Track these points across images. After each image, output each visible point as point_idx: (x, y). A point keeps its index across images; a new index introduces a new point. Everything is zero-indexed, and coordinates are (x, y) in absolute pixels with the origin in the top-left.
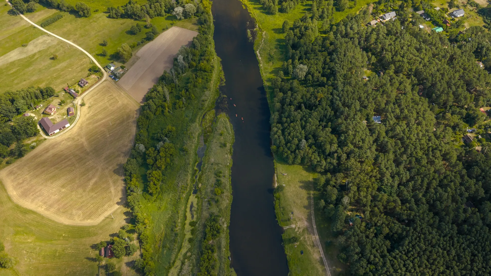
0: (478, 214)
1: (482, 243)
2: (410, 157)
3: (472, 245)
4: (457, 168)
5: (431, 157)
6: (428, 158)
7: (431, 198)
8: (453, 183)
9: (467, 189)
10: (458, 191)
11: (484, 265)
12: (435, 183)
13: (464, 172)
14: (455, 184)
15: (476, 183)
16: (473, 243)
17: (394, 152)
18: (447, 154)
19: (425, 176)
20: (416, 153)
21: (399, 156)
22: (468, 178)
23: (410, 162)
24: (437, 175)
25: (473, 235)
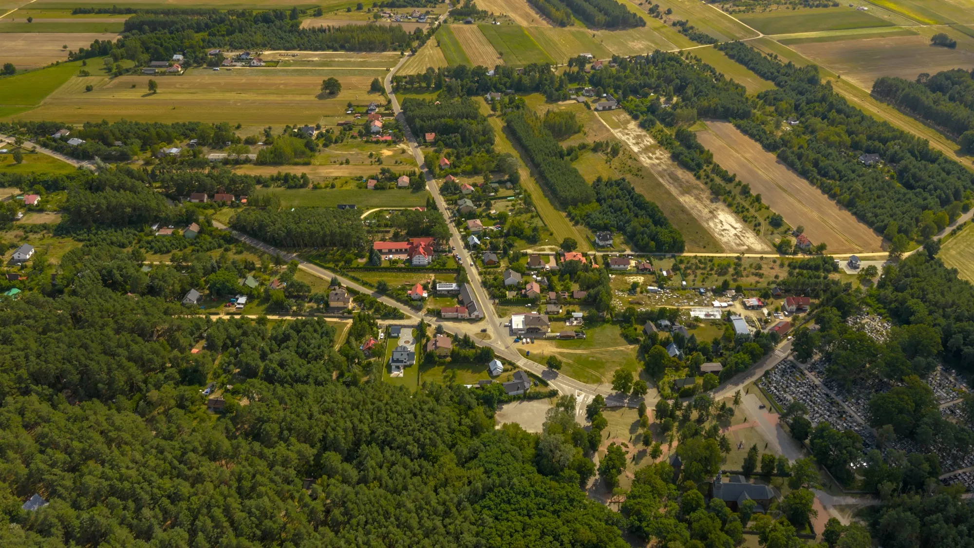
0: (332, 481)
1: (377, 511)
2: (155, 503)
3: (368, 526)
4: (242, 451)
5: (189, 473)
6: (186, 478)
7: (252, 528)
8: (258, 477)
9: (285, 463)
10: (277, 478)
11: (408, 533)
12: (234, 503)
13: (257, 446)
14: (262, 474)
15: (288, 446)
16: (366, 523)
17: (120, 524)
18: (209, 443)
19: (209, 507)
20: (159, 488)
21: (135, 522)
22: (271, 450)
23: (165, 512)
24: (224, 488)
25: (356, 512)
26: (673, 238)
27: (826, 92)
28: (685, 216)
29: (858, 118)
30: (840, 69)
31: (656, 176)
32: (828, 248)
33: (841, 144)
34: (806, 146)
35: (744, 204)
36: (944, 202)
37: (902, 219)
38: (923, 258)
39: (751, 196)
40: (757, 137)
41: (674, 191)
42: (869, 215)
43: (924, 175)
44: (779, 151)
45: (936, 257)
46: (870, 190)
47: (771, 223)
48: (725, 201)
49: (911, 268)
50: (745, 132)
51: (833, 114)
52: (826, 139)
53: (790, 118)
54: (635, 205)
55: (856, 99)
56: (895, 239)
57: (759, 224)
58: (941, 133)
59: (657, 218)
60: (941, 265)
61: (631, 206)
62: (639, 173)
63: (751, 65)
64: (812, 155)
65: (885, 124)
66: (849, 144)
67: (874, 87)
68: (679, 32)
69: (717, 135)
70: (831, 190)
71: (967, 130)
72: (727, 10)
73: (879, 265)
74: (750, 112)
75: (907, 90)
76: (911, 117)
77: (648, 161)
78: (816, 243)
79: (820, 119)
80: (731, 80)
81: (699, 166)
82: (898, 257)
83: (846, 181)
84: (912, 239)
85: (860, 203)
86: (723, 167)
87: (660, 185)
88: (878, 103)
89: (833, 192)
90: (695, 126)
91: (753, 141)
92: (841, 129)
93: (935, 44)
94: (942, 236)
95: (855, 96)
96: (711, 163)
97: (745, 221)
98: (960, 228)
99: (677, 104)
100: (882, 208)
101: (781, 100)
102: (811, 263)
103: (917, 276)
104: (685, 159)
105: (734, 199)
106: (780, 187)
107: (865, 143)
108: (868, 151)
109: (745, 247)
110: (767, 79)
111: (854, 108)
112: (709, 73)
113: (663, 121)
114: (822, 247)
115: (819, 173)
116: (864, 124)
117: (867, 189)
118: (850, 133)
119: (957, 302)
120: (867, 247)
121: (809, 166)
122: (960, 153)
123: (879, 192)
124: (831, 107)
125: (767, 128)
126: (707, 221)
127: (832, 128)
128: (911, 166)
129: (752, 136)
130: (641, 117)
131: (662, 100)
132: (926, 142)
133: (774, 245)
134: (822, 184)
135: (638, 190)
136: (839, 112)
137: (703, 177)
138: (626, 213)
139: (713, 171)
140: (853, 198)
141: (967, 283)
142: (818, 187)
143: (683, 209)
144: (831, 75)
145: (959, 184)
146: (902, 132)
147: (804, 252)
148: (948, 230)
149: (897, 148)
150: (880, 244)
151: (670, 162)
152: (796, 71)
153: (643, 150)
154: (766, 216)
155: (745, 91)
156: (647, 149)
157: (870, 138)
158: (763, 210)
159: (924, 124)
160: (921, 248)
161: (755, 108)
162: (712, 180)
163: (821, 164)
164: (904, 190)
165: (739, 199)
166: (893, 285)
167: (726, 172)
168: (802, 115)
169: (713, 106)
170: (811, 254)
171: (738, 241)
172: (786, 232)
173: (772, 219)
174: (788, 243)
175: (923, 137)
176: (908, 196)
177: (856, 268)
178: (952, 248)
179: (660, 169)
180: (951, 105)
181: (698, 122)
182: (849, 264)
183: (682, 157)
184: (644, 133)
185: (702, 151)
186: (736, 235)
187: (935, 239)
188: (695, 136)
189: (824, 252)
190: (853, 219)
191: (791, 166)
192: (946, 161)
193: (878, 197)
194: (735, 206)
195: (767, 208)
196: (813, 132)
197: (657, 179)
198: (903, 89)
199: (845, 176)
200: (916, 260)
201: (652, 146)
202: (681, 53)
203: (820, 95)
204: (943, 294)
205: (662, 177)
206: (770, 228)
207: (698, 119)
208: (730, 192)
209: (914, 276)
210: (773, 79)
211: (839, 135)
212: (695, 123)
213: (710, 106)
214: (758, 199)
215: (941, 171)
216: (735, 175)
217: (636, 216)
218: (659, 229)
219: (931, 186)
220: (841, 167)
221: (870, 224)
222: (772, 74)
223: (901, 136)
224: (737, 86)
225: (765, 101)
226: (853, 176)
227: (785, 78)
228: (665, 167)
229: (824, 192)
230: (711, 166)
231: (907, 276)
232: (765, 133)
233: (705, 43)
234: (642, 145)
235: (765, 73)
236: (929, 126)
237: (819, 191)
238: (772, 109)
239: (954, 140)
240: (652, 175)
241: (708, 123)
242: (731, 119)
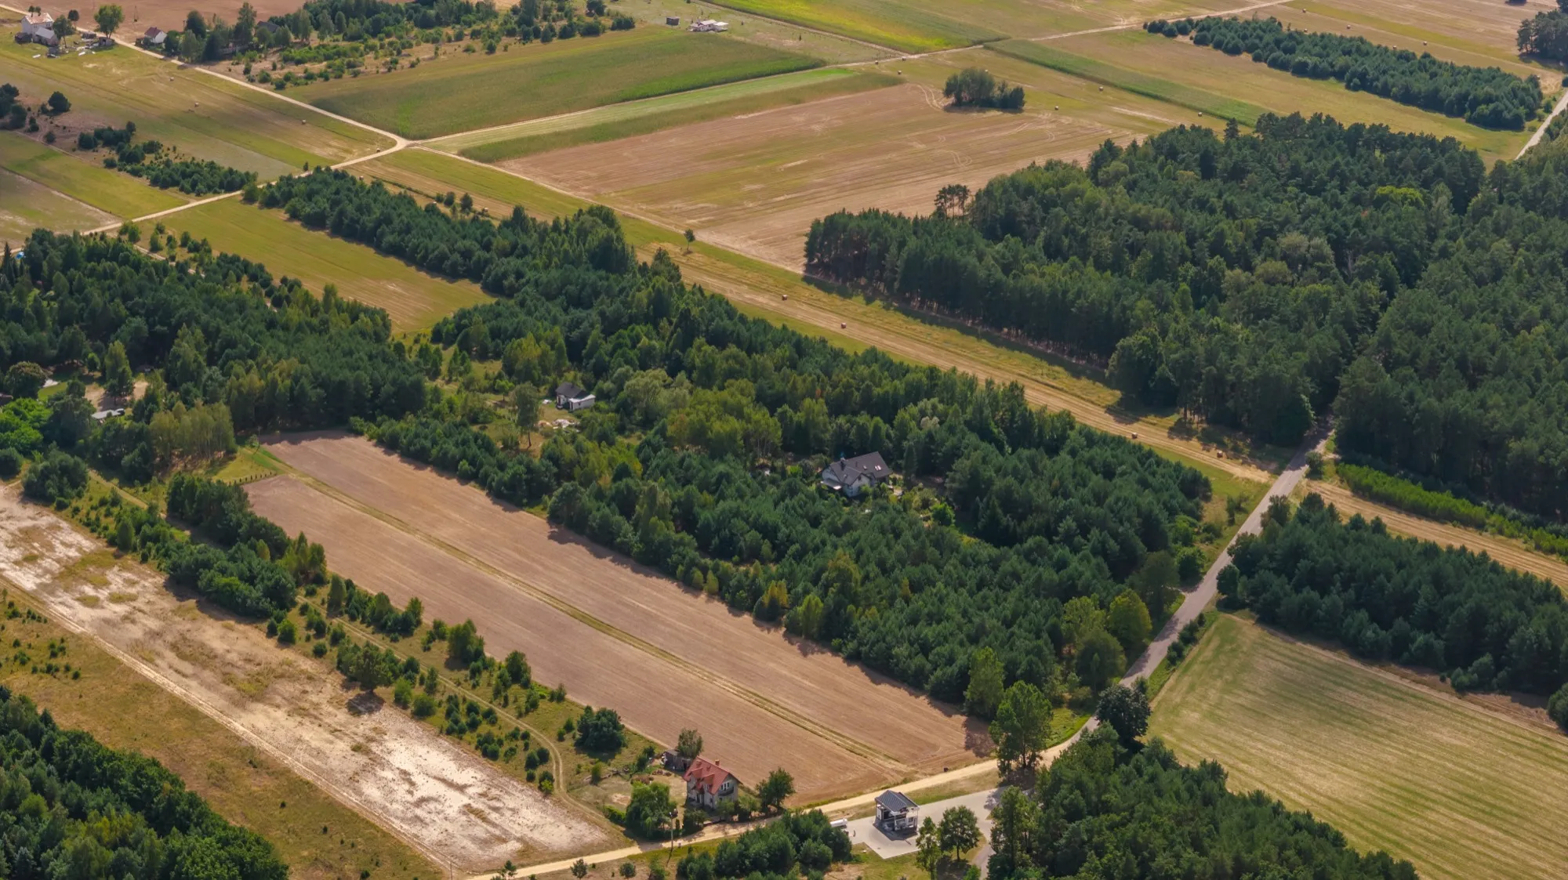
26: (239, 862)
27: (660, 281)
28: (268, 782)
29: (785, 351)
30: (689, 214)
31: (127, 659)
32: (798, 785)
33: (753, 442)
34: (637, 467)
35: (472, 696)
36: (1121, 566)
37: (1009, 642)
38: (1107, 750)
39: (488, 665)
40: (464, 465)
41: (204, 698)
42: (902, 651)
43: (1039, 493)
44: (550, 501)
45: (1144, 739)
46: (885, 570)
47: (581, 746)
48: (400, 702)
49: (1079, 785)
50: (418, 457)
51: (701, 351)
52: (699, 435)
53: (562, 386)
54: (64, 775)
55: (762, 299)
56: (1005, 705)
57: (544, 756)
58: (1052, 360)
59: (159, 802)
60: (1167, 761)
61: (53, 782)
62: (60, 661)
63: (390, 238)
64: (666, 495)
65: (873, 356)
66: (777, 436)
67: (810, 251)
68: (110, 164)
69: (319, 484)
70: (756, 593)
71: (1124, 334)
72: (265, 79)
73: (980, 806)
74: (418, 387)
75: (913, 243)
76: (949, 326)
77: (85, 613)
78: (752, 780)
79: (661, 373)
80: (329, 292)
81: (280, 597)
82: (1028, 769)
83: (799, 557)
84: (1058, 703)
85: (864, 618)
86: (368, 586)
87: (147, 688)
88: (836, 300)
89: (765, 599)
90: (232, 466)
91: (453, 484)
92: (741, 391)
93: (959, 105)
94: (1147, 671)
95: (755, 287)
96: (320, 580)
97: (492, 756)
98: (1190, 636)
99: (150, 398)
100: (934, 618)
101: (518, 333)
102: (757, 847)
103: (1105, 808)
104: (222, 580)
105: (432, 689)
106: (584, 618)
107: (830, 426)
108: (847, 448)
109: (513, 846)
110: (453, 275)
111: (763, 325)
112: (245, 285)
113: (109, 466)
114: (778, 787)
115: (704, 548)
116: (811, 368)
117: (872, 568)
118: (771, 402)
119: (1247, 858)
120: (924, 758)
121: (666, 530)
122: (1125, 411)
123: (916, 572)
124: (688, 329)
125: (493, 433)
126: (353, 779)
127: (709, 395)
128: (989, 472)
129: (446, 466)
130: (25, 466)
131: (94, 394)
132: (1015, 392)
133: (614, 817)
134: (723, 579)
135: (64, 722)
136: (719, 339)
137: (301, 632)
138: (35, 813)
139: (334, 607)
140: (839, 606)
141: (1259, 799)
142: (711, 595)
143: (253, 760)
144: (660, 235)
145: (1147, 499)
146: (932, 372)
147: (723, 818)
148: (1158, 651)
149: (931, 423)
150: (961, 737)
151: (168, 603)
152: (543, 233)
153: (58, 577)
154: (559, 725)
155: (387, 326)
156: (71, 574)
157: (837, 407)
158: (542, 704)
159: (995, 342)
160: (1092, 724)
161: (435, 374)
162: (337, 638)
163: (705, 516)
164: (987, 551)
165: (450, 683)
166: (1039, 860)
167: (383, 599)
168: (601, 371)
169: (284, 385)
170: (745, 818)
171: (481, 830)
172: (641, 765)
173: (584, 727)
174: (659, 799)
175: (1002, 380)
176: (1006, 567)
177: (905, 833)
178: (1184, 704)
179: (135, 632)
180: (1056, 270)
181: (244, 451)
182: (879, 825)
183: (206, 575)
184: (47, 519)
185: (279, 546)
186: (468, 810)
187: (1128, 683)
188: (243, 498)
189: (788, 803)
190: (854, 678)
191: (604, 541)
192: (1091, 438)
193: (916, 587)
194: (440, 713)
195: (558, 697)
196: (647, 423)
197: (129, 671)
198: (902, 244)
199: (790, 541)
200: (1088, 764)
201: (86, 560)
202: (131, 233)
203: (643, 296)
204: (1197, 845)
205: (149, 661)
206: (585, 761)
207: (241, 441)
208: (411, 666)
209: (1095, 812)
210: (474, 273)
211: (739, 413)
212: (230, 455)
213: (273, 384)
214: (516, 670)
215: (1083, 469)
216: (415, 607)
217: (78, 812)
218: (176, 841)
219: (1069, 522)
220: (772, 515)
221: (914, 682)
222: (466, 254)
223: (933, 384)
224: (354, 312)
225: (464, 346)
226: (817, 535)
227: (514, 262)
228: (153, 624)
229: (736, 607)
230: (324, 592)
231: (1074, 815)
232: (488, 447)
233: (212, 189)
234: (47, 563)
235: (443, 258)
236: (1012, 347)
237: (720, 608)
238: (495, 367)
239: (1096, 377)
240: (112, 662)
241: (282, 448)
242: (357, 421)
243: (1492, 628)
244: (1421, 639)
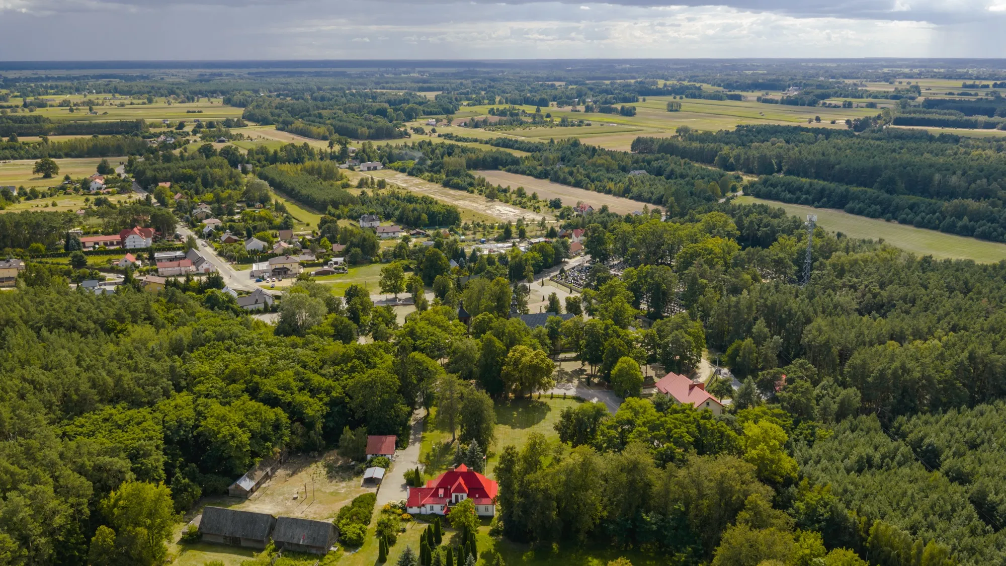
26: (446, 209)
31: (427, 195)
33: (609, 167)
35: (521, 200)
40: (528, 172)
41: (447, 200)
44: (551, 178)
48: (501, 201)
50: (515, 172)
57: (539, 208)
64: (582, 172)
68: (445, 139)
74: (518, 161)
77: (418, 189)
78: (598, 210)
81: (471, 185)
85: (635, 190)
89: (607, 188)
91: (524, 176)
97: (524, 208)
98: (731, 198)
100: (656, 189)
104: (457, 185)
105: (510, 199)
107: (632, 166)
114: (604, 210)
115: (591, 182)
117: (639, 182)
121: (582, 179)
126: (484, 210)
133: (556, 216)
137: (476, 192)
138: (393, 205)
139: (486, 188)
140: (628, 188)
142: (593, 190)
151: (441, 188)
153: (412, 185)
154: (544, 203)
156: (416, 185)
157: (635, 162)
158: (540, 201)
162: (486, 192)
163: (593, 176)
164: (673, 181)
165: (515, 199)
167: (499, 187)
171: (517, 217)
172: (566, 209)
176: (678, 182)
179: (431, 191)
183: (452, 184)
184: (412, 178)
185: (473, 178)
186: (515, 214)
190: (631, 202)
194: (512, 202)
201: (421, 183)
203: (583, 149)
205: (433, 195)
206: (550, 208)
214: (534, 197)
216: (509, 187)
218: (430, 205)
221: (648, 201)
228: (436, 191)
230: (484, 186)
232: (535, 168)
234: (410, 183)
237: (595, 193)
241: (479, 172)
242: (500, 167)
243: (827, 192)
244: (804, 196)
